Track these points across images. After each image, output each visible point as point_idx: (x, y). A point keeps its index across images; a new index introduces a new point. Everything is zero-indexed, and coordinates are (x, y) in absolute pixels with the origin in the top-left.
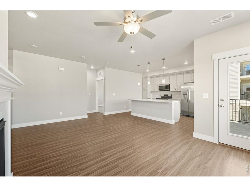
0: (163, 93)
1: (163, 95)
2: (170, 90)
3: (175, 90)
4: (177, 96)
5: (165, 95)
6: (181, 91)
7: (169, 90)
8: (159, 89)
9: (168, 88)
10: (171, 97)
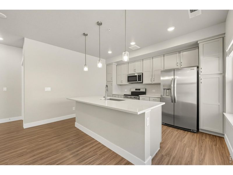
0: (133, 87)
1: (134, 90)
2: (144, 83)
3: (150, 82)
4: (154, 91)
5: (136, 90)
6: (160, 84)
7: (141, 82)
8: (128, 81)
9: (140, 80)
10: (144, 93)
